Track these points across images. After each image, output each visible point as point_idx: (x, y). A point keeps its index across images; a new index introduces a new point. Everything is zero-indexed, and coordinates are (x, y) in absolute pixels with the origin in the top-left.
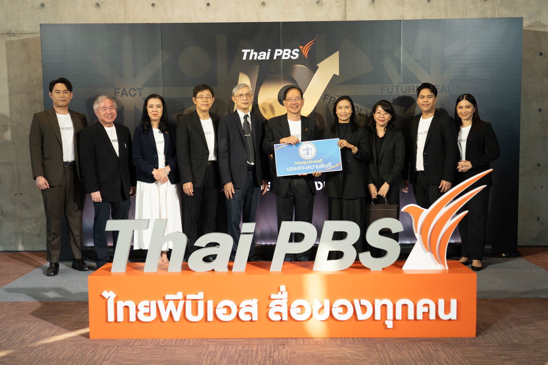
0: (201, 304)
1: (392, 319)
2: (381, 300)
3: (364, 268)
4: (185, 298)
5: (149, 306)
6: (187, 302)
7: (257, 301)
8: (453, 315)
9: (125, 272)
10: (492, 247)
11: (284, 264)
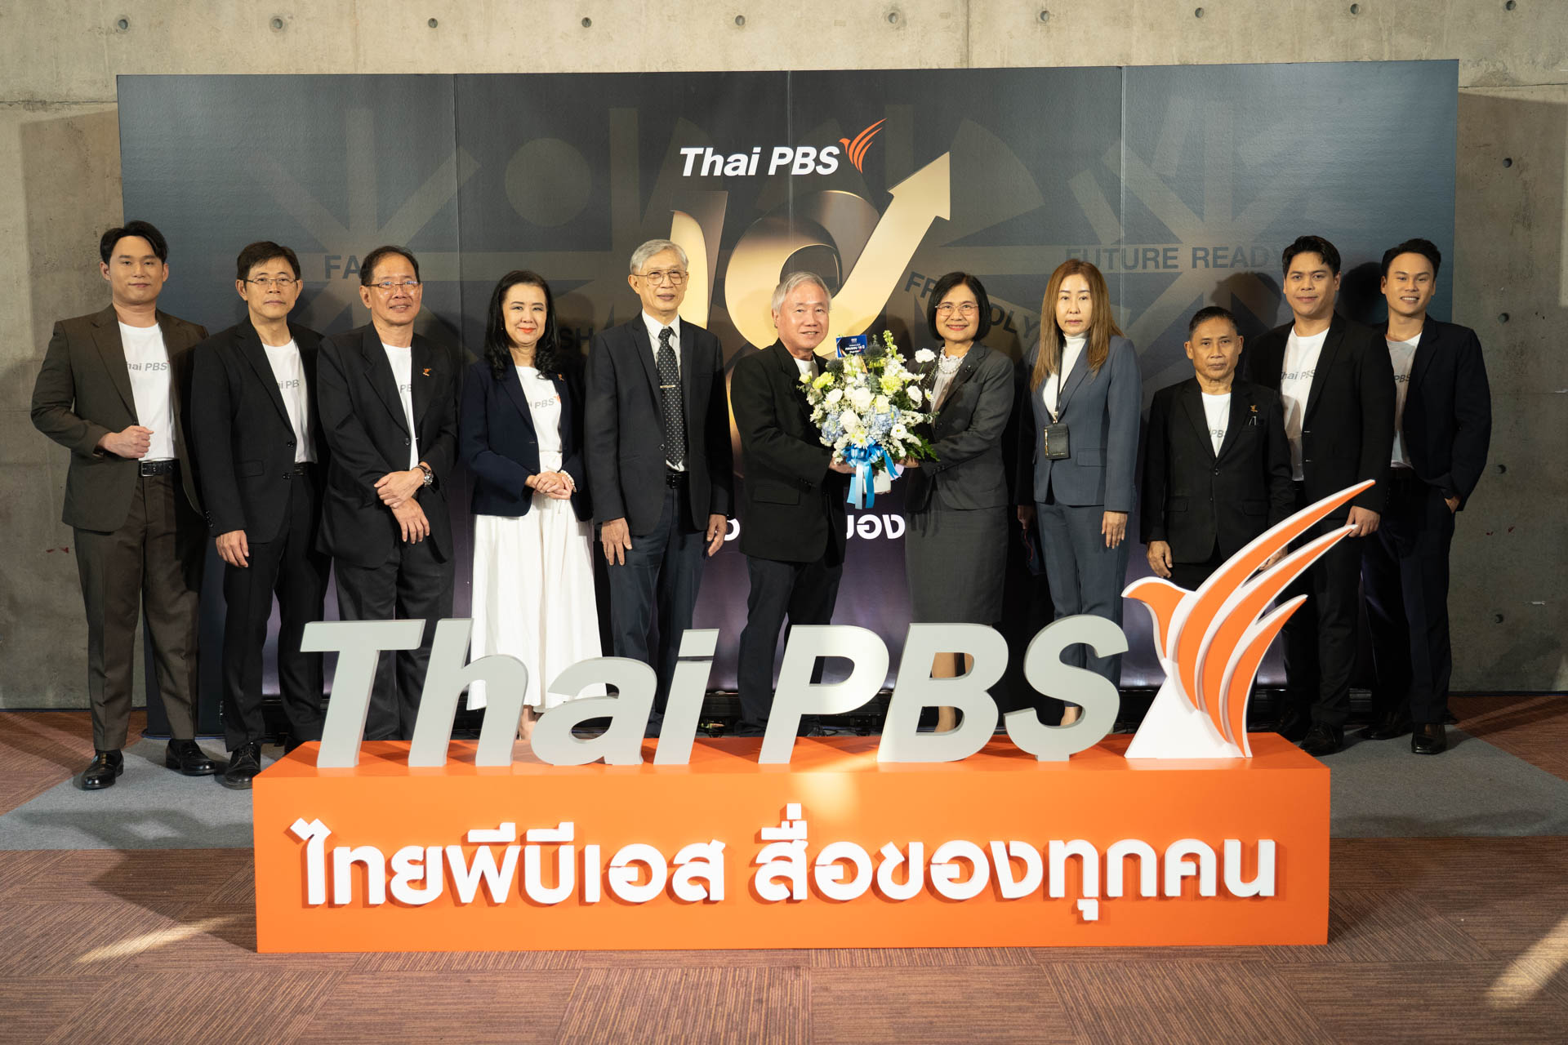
0: (567, 856)
1: (1096, 894)
2: (1065, 843)
3: (1018, 753)
4: (522, 840)
5: (424, 862)
6: (528, 849)
7: (723, 845)
8: (1264, 884)
9: (356, 766)
10: (1372, 696)
11: (796, 743)
